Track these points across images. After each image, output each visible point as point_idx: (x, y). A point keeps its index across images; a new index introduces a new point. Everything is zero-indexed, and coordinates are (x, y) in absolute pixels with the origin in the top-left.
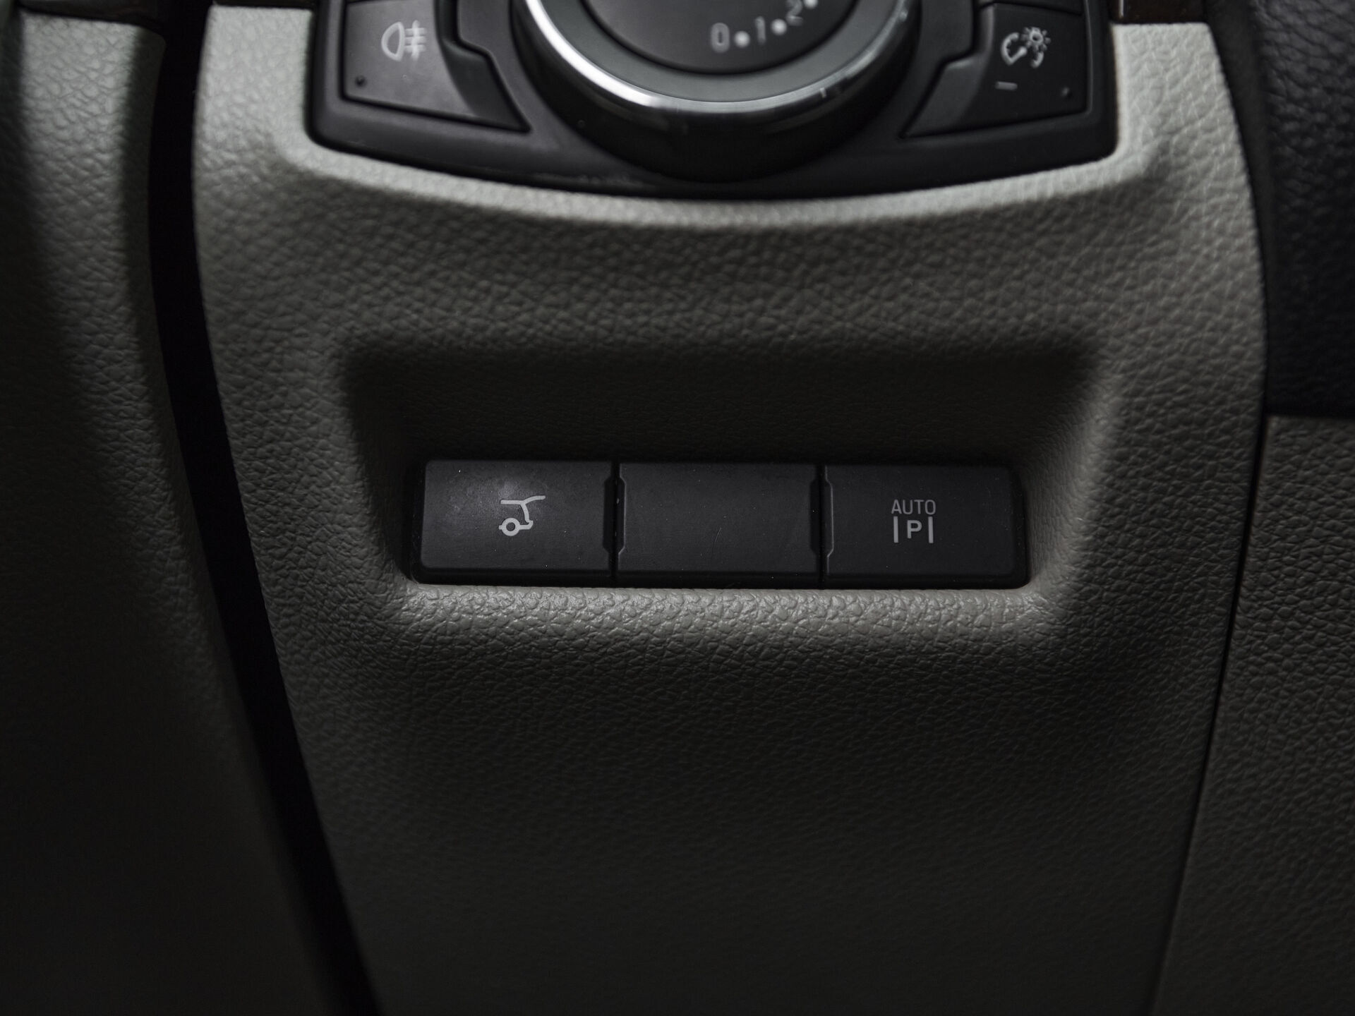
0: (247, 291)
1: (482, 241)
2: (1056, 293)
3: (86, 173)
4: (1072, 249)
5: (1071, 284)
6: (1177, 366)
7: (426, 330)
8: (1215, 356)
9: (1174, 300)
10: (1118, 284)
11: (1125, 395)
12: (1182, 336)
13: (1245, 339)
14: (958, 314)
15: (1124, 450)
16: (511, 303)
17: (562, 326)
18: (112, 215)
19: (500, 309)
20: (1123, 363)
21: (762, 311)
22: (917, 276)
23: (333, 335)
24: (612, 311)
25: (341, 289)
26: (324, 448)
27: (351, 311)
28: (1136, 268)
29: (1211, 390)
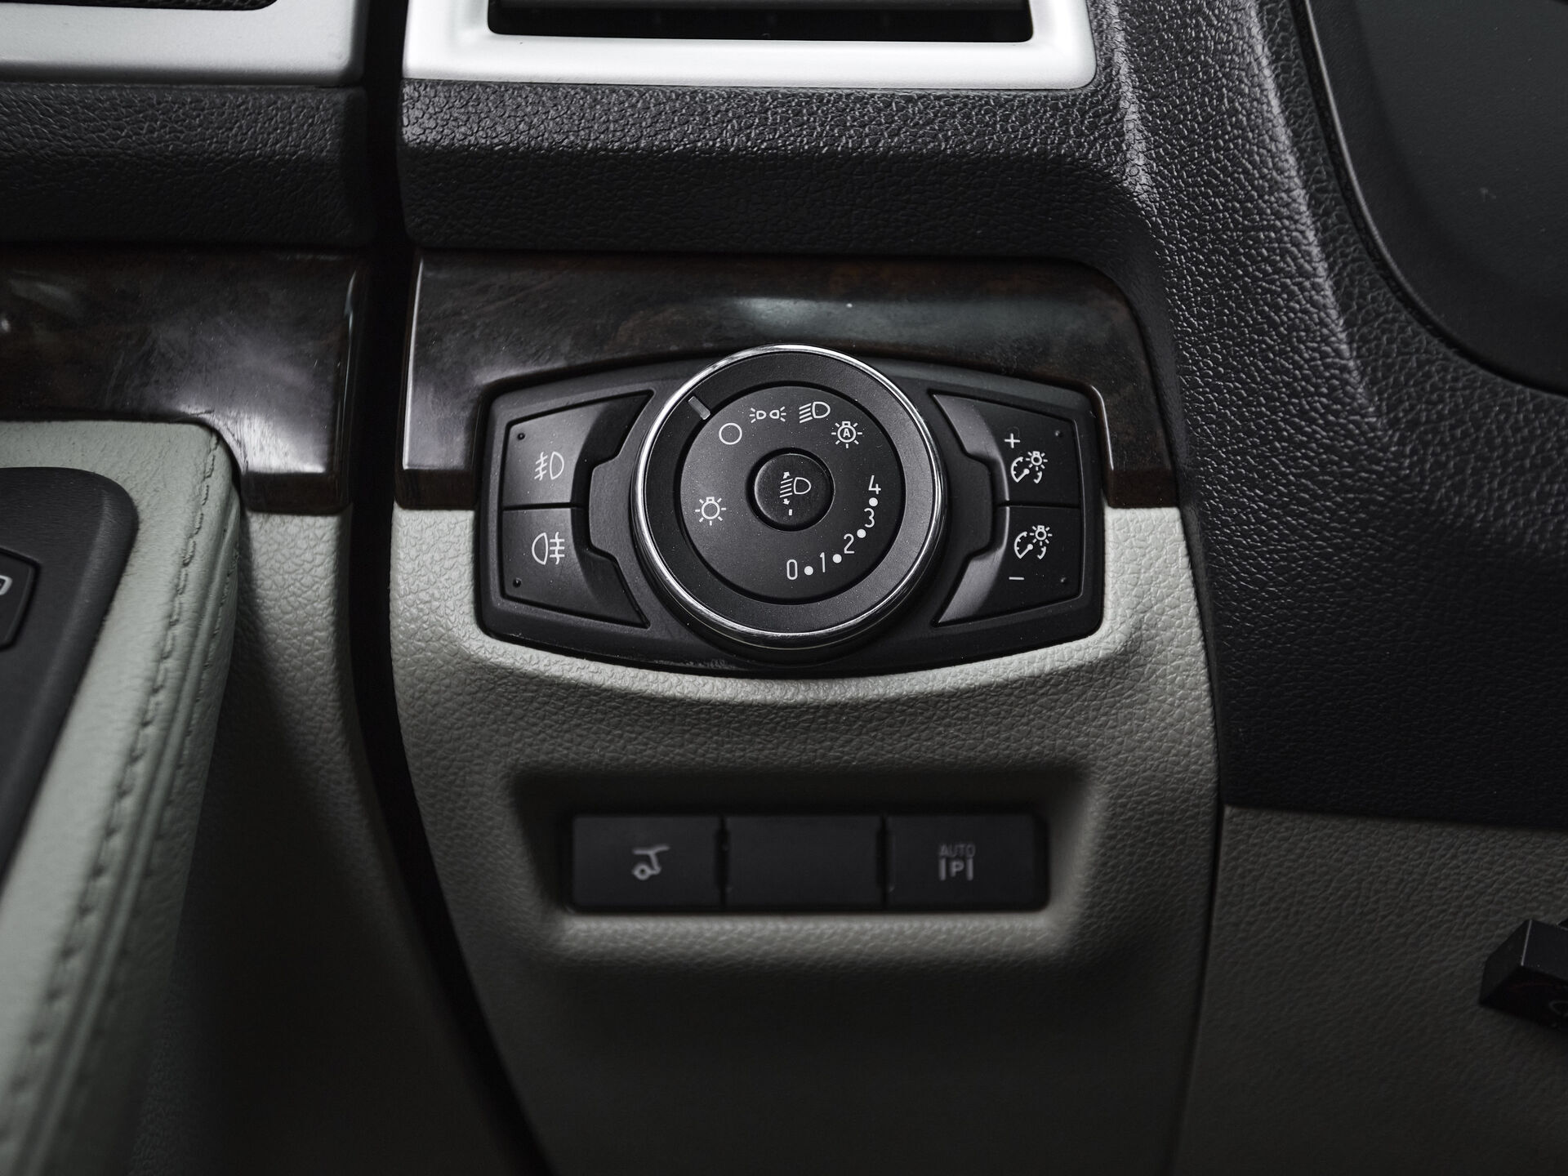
0: (435, 737)
1: (616, 708)
2: (1056, 732)
3: (307, 648)
4: (1068, 703)
5: (1067, 726)
6: (1152, 778)
7: (573, 760)
8: (1179, 773)
9: (1146, 735)
10: (1104, 724)
11: (1111, 798)
12: (1153, 759)
13: (1200, 762)
14: (981, 747)
15: (1113, 832)
16: (638, 744)
17: (678, 758)
18: (329, 677)
19: (630, 747)
20: (1109, 778)
21: (831, 748)
22: (949, 725)
23: (502, 764)
24: (716, 749)
25: (507, 734)
26: (498, 836)
27: (516, 749)
28: (1116, 714)
29: (1177, 794)
